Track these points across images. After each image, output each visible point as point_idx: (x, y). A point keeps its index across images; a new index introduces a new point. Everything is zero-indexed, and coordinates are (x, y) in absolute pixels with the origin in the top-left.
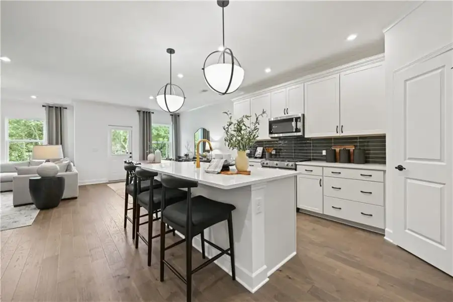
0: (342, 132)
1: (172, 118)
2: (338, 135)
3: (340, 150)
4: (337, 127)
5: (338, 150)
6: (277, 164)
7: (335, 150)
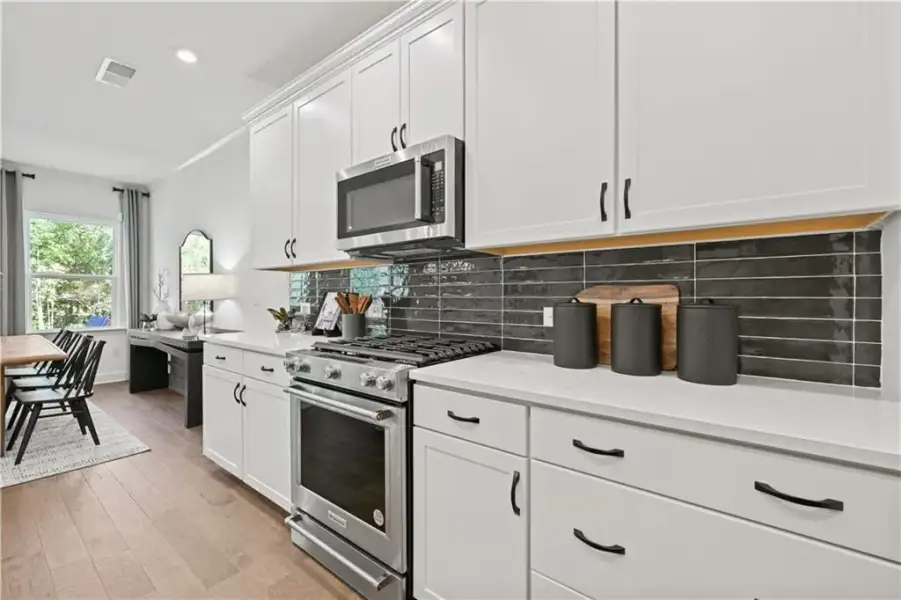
0: (628, 215)
1: (121, 198)
2: (607, 229)
3: (614, 307)
4: (604, 186)
5: (604, 306)
6: (335, 375)
7: (593, 308)
